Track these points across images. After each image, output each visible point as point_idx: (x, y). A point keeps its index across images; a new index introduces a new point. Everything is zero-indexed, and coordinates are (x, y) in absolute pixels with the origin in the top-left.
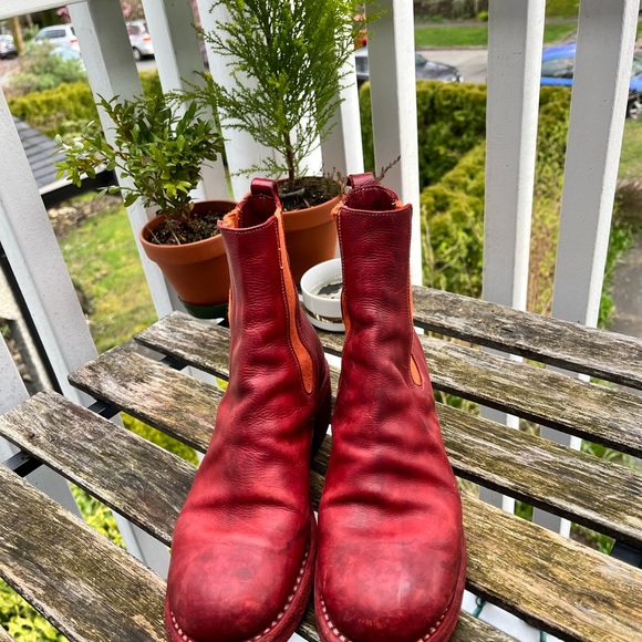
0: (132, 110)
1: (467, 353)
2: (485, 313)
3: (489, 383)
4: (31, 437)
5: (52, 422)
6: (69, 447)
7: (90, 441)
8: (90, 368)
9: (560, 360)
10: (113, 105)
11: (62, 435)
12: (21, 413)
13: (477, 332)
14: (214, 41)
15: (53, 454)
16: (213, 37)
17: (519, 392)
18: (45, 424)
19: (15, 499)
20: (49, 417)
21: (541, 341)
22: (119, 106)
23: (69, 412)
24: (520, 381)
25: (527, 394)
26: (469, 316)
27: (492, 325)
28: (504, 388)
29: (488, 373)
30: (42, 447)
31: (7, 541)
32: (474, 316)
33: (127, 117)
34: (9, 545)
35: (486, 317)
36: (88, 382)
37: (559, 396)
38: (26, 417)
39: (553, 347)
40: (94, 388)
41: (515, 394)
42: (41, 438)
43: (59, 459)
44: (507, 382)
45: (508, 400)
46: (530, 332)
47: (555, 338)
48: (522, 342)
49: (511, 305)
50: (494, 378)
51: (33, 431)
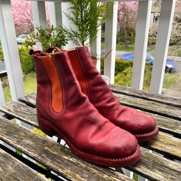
1: (130, 98)
2: (133, 90)
3: (137, 103)
4: (9, 110)
5: (15, 107)
6: (21, 112)
7: (27, 111)
8: (25, 97)
9: (154, 100)
10: (40, 29)
11: (18, 110)
12: (6, 105)
13: (132, 94)
14: (68, 17)
15: (16, 114)
16: (68, 15)
17: (145, 105)
18: (13, 108)
19: (5, 123)
20: (14, 106)
21: (149, 96)
22: (41, 29)
23: (20, 105)
24: (145, 103)
25: (147, 106)
26: (129, 91)
27: (136, 93)
28: (141, 104)
29: (136, 101)
30: (12, 112)
31: (4, 131)
32: (131, 91)
33: (43, 32)
34: (5, 132)
35: (134, 91)
36: (25, 100)
37: (155, 106)
38: (7, 106)
39: (152, 97)
40: (27, 101)
41: (143, 106)
42: (12, 111)
43: (18, 115)
44: (141, 103)
46: (146, 94)
47: (152, 96)
48: (144, 96)
49: (139, 89)
50: (138, 102)
51: (9, 109)
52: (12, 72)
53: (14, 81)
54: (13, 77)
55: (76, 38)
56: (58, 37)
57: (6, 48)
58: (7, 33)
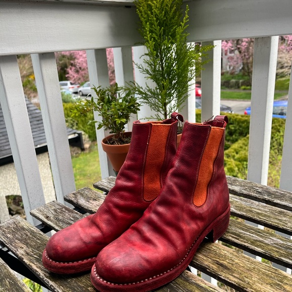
0: (105, 92)
1: (241, 200)
2: (248, 185)
3: (251, 211)
4: (47, 217)
5: (56, 212)
6: (63, 222)
7: (72, 220)
8: (74, 194)
9: (284, 205)
10: (98, 90)
11: (60, 217)
12: (44, 208)
13: (245, 192)
14: (140, 68)
15: (56, 224)
16: (140, 67)
17: (265, 216)
18: (53, 213)
19: (39, 239)
20: (55, 211)
21: (275, 197)
22: (100, 90)
23: (64, 209)
24: (266, 212)
25: (269, 217)
26: (241, 186)
27: (252, 190)
28: (258, 214)
29: (251, 207)
30: (51, 221)
31: (35, 254)
32: (244, 186)
33: (103, 94)
34: (35, 256)
35: (249, 187)
36: (73, 199)
37: (284, 219)
38: (46, 210)
39: (281, 200)
40: (75, 201)
41: (263, 216)
42: (52, 218)
43: (59, 226)
44: (260, 212)
45: (260, 218)
46: (269, 194)
47: (282, 197)
48: (266, 197)
49: (260, 183)
50: (253, 209)
51: (48, 215)
52: (56, 156)
53: (59, 169)
54: (58, 163)
55: (154, 99)
56: (124, 102)
57: (48, 122)
58: (49, 100)
